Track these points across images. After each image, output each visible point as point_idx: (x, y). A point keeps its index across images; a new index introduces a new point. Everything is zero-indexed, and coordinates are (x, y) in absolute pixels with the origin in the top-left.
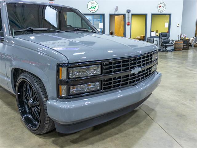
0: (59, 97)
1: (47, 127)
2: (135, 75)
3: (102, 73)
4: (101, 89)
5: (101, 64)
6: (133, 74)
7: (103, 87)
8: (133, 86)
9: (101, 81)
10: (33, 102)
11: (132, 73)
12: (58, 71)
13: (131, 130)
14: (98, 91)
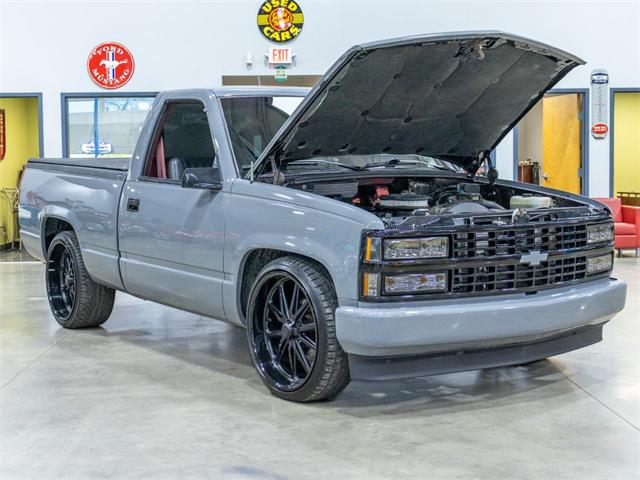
0: (363, 298)
1: (328, 375)
2: (532, 268)
3: (450, 256)
4: (449, 290)
5: (450, 236)
6: (526, 265)
7: (454, 286)
8: (527, 293)
9: (450, 272)
10: (294, 326)
11: (522, 261)
12: (363, 245)
13: (524, 404)
14: (442, 292)
